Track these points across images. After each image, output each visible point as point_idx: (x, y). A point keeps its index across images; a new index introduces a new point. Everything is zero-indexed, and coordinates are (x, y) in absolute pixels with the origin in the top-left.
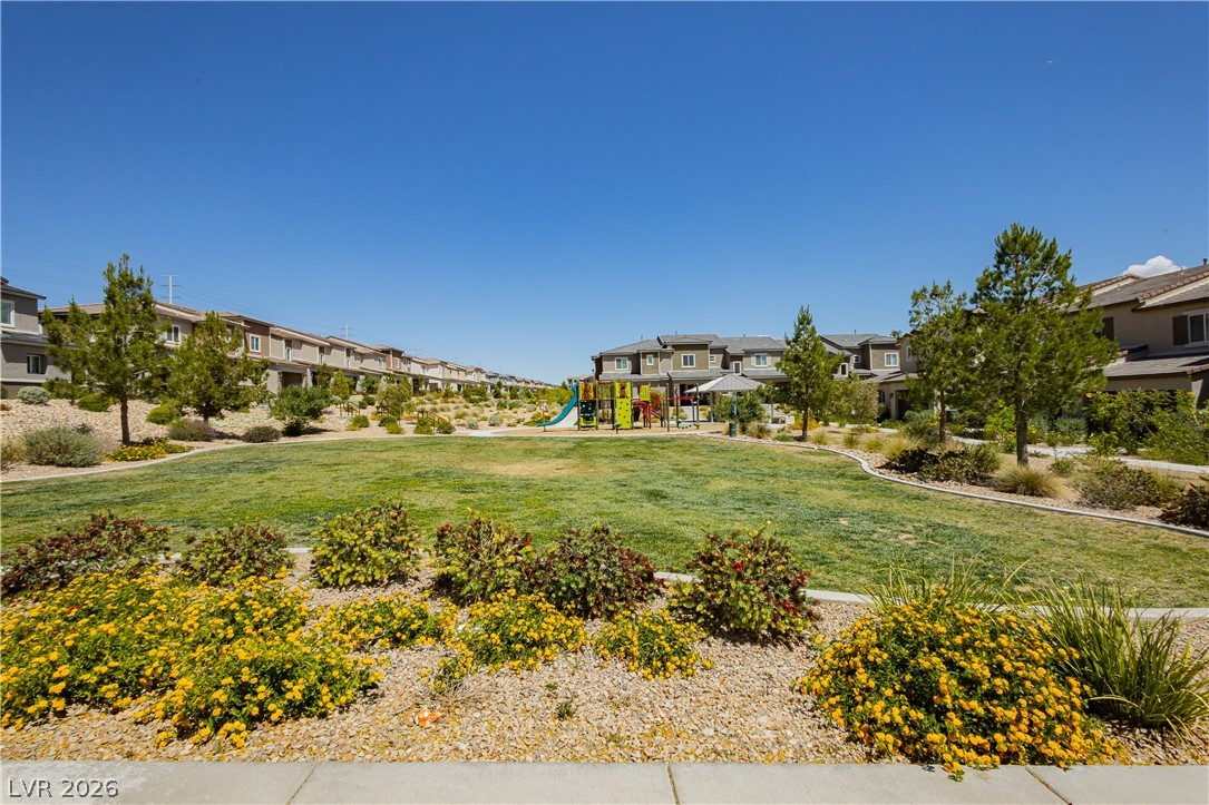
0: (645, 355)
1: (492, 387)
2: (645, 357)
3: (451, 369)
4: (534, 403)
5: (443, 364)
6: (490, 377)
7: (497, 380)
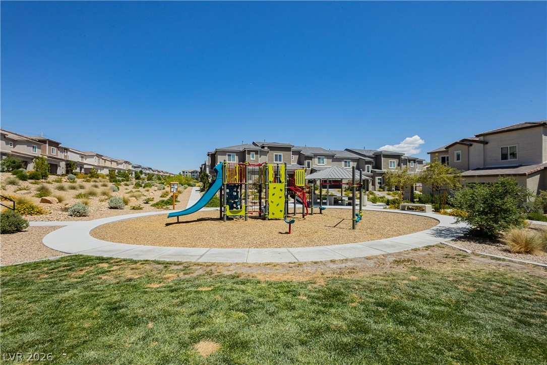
0: (249, 152)
1: (135, 173)
2: (249, 154)
3: (105, 160)
4: (163, 184)
5: (99, 156)
6: (135, 167)
7: (140, 169)
